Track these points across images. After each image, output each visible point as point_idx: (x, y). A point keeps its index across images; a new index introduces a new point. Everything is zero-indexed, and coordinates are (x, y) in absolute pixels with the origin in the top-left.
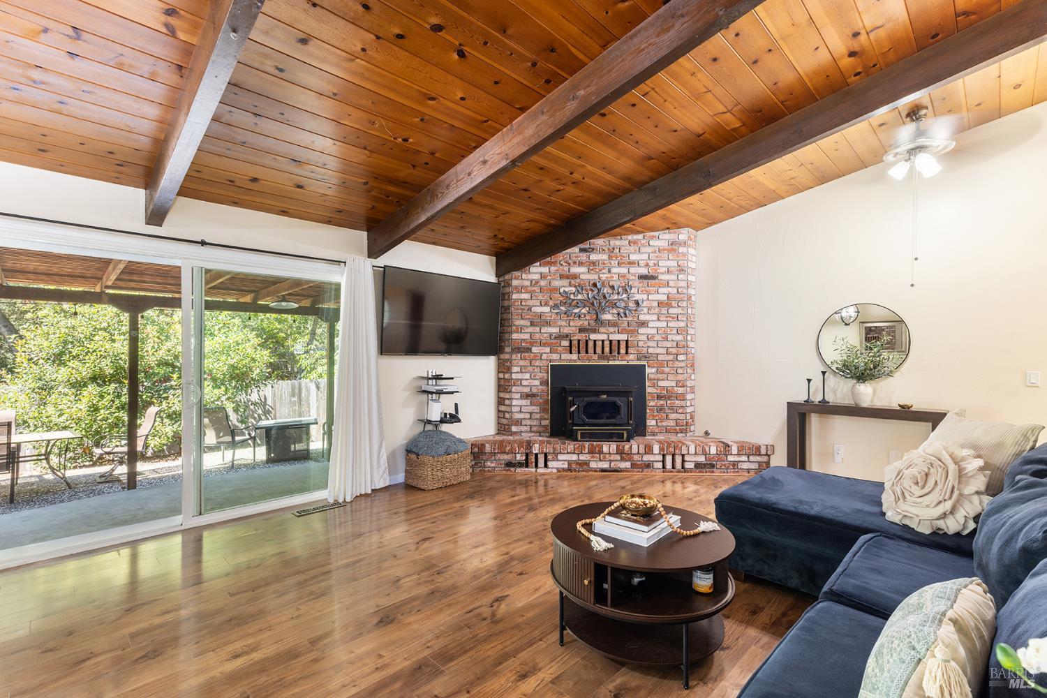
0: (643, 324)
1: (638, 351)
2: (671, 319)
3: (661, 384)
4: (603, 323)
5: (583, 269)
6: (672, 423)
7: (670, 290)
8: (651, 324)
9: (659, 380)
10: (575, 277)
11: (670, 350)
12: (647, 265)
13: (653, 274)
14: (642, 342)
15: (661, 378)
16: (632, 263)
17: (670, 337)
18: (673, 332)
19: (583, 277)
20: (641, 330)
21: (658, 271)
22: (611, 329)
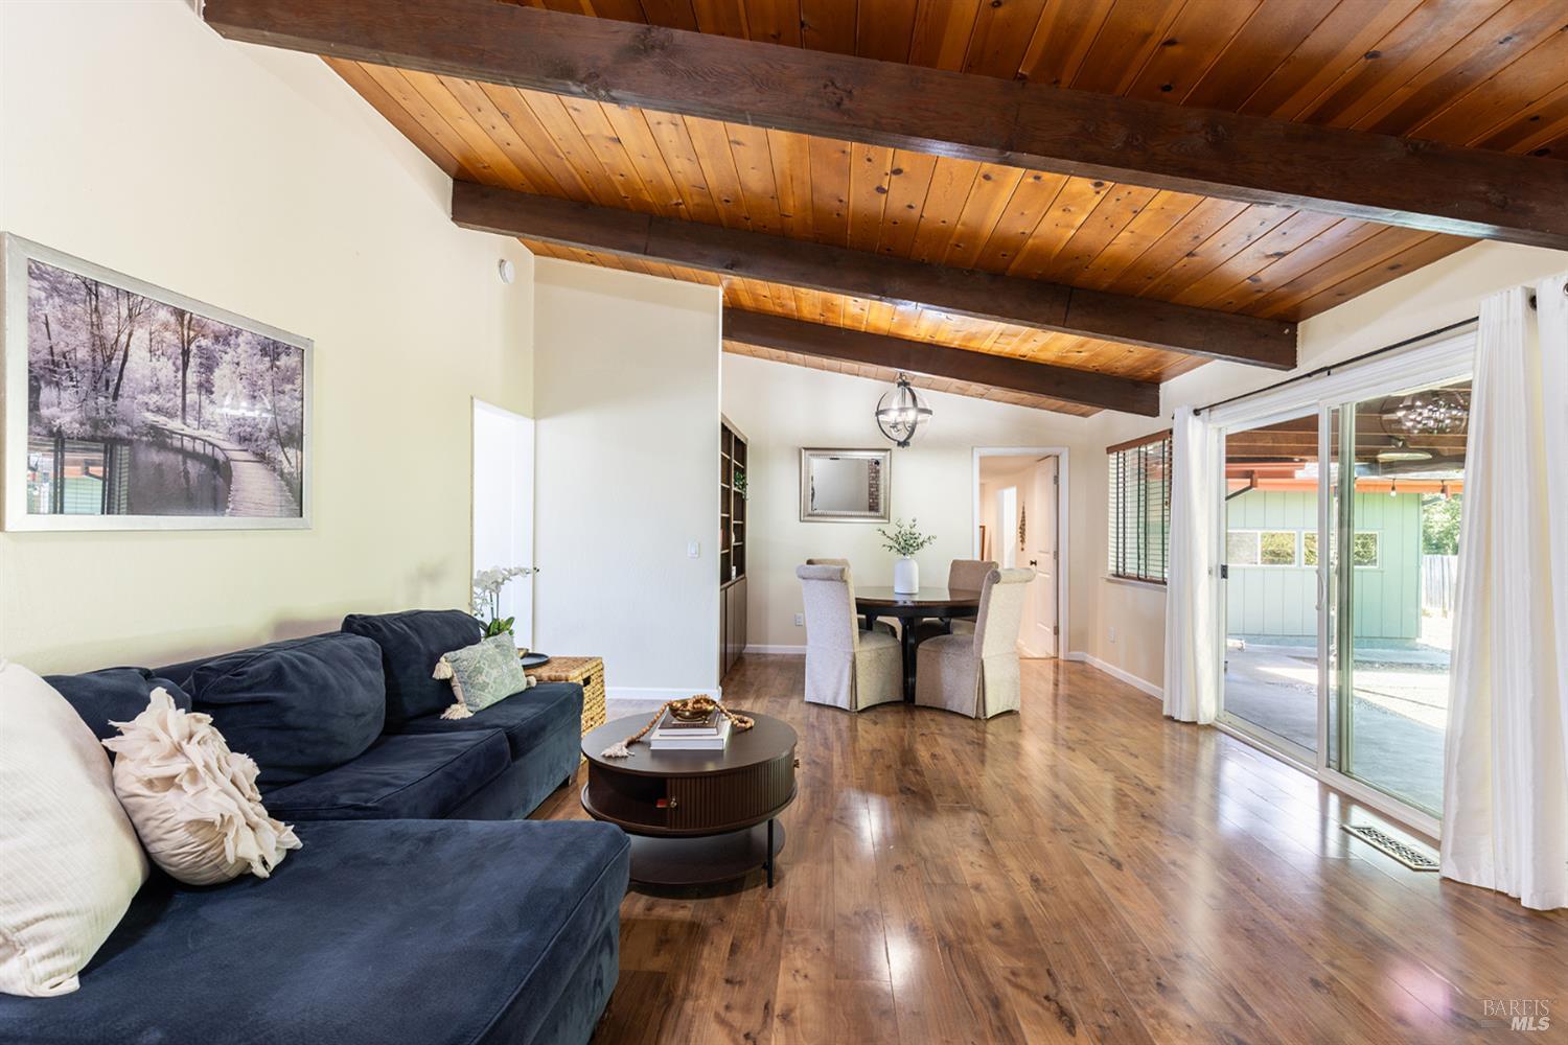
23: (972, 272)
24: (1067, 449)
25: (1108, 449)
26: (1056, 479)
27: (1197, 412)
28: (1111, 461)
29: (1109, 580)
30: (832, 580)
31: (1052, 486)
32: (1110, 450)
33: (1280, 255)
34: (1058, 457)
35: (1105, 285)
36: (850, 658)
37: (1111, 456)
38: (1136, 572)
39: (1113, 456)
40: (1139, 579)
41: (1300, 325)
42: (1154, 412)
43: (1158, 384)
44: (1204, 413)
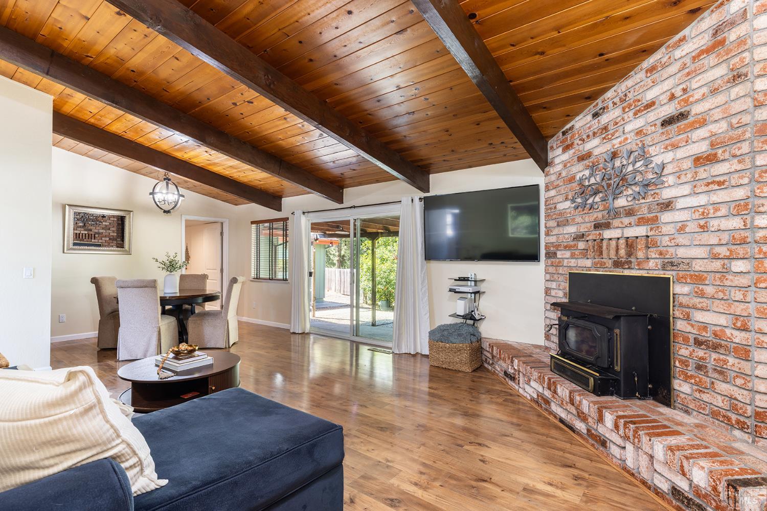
0: (667, 206)
1: (661, 254)
2: (716, 187)
3: (699, 316)
4: (617, 214)
5: (596, 142)
6: (719, 401)
7: (714, 128)
8: (681, 203)
9: (695, 308)
10: (589, 155)
11: (718, 250)
12: (672, 97)
13: (683, 110)
14: (667, 238)
15: (699, 306)
16: (651, 105)
17: (714, 224)
18: (719, 214)
19: (596, 152)
20: (666, 217)
21: (691, 99)
22: (626, 220)
23: (245, 143)
24: (228, 220)
25: (251, 222)
26: (222, 234)
27: (304, 213)
28: (253, 228)
29: (252, 281)
30: (147, 287)
31: (220, 237)
32: (252, 223)
33: (354, 170)
34: (222, 223)
35: (294, 162)
36: (157, 330)
37: (253, 225)
38: (268, 277)
39: (254, 225)
40: (270, 279)
41: (344, 190)
42: (279, 209)
43: (281, 198)
44: (306, 214)
